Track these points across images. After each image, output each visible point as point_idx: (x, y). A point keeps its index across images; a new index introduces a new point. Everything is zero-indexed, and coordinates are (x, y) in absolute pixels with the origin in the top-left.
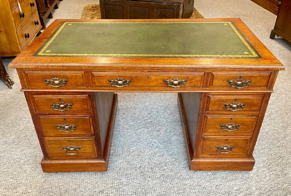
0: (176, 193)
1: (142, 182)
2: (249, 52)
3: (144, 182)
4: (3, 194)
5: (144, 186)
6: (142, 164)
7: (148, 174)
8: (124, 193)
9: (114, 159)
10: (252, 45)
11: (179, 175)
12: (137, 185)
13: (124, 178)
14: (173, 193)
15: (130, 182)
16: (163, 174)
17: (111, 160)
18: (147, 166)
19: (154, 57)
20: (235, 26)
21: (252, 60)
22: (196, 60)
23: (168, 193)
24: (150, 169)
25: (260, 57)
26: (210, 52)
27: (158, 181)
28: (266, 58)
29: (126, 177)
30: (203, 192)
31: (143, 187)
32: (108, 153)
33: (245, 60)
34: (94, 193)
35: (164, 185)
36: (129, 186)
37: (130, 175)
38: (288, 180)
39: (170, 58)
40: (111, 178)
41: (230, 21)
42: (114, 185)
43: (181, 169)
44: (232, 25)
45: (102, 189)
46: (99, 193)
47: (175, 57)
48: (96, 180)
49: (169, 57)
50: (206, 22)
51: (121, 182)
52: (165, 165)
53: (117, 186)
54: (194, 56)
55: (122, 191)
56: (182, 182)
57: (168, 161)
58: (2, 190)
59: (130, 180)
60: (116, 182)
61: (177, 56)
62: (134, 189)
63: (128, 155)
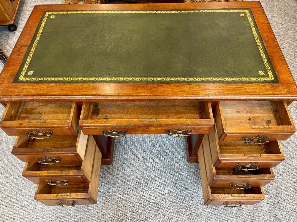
0: (174, 183)
1: (145, 173)
2: (265, 71)
3: (146, 173)
4: (22, 185)
5: (146, 176)
6: (144, 154)
7: (150, 164)
8: (128, 184)
9: (118, 150)
10: (270, 57)
11: (177, 165)
12: (140, 175)
13: (128, 169)
14: (172, 183)
15: (134, 173)
16: (163, 164)
17: (116, 151)
18: (148, 156)
19: (154, 82)
20: (253, 19)
21: (267, 86)
22: (203, 86)
23: (167, 183)
24: (152, 159)
25: (276, 80)
26: (220, 72)
27: (159, 172)
28: (283, 83)
29: (130, 168)
30: (198, 182)
31: (145, 178)
32: (112, 144)
33: (258, 87)
34: (102, 184)
35: (164, 176)
36: (133, 176)
37: (133, 166)
38: (276, 170)
39: (173, 85)
40: (116, 169)
41: (248, 9)
42: (119, 175)
43: (180, 159)
44: (249, 17)
45: (109, 180)
46: (107, 183)
47: (178, 83)
48: (103, 171)
49: (171, 83)
50: (219, 11)
51: (125, 172)
52: (165, 155)
53: (122, 177)
54: (200, 79)
55: (127, 181)
56: (180, 173)
57: (168, 151)
58: (20, 182)
59: (134, 171)
60: (121, 173)
61: (180, 79)
62: (137, 179)
63: (131, 145)
